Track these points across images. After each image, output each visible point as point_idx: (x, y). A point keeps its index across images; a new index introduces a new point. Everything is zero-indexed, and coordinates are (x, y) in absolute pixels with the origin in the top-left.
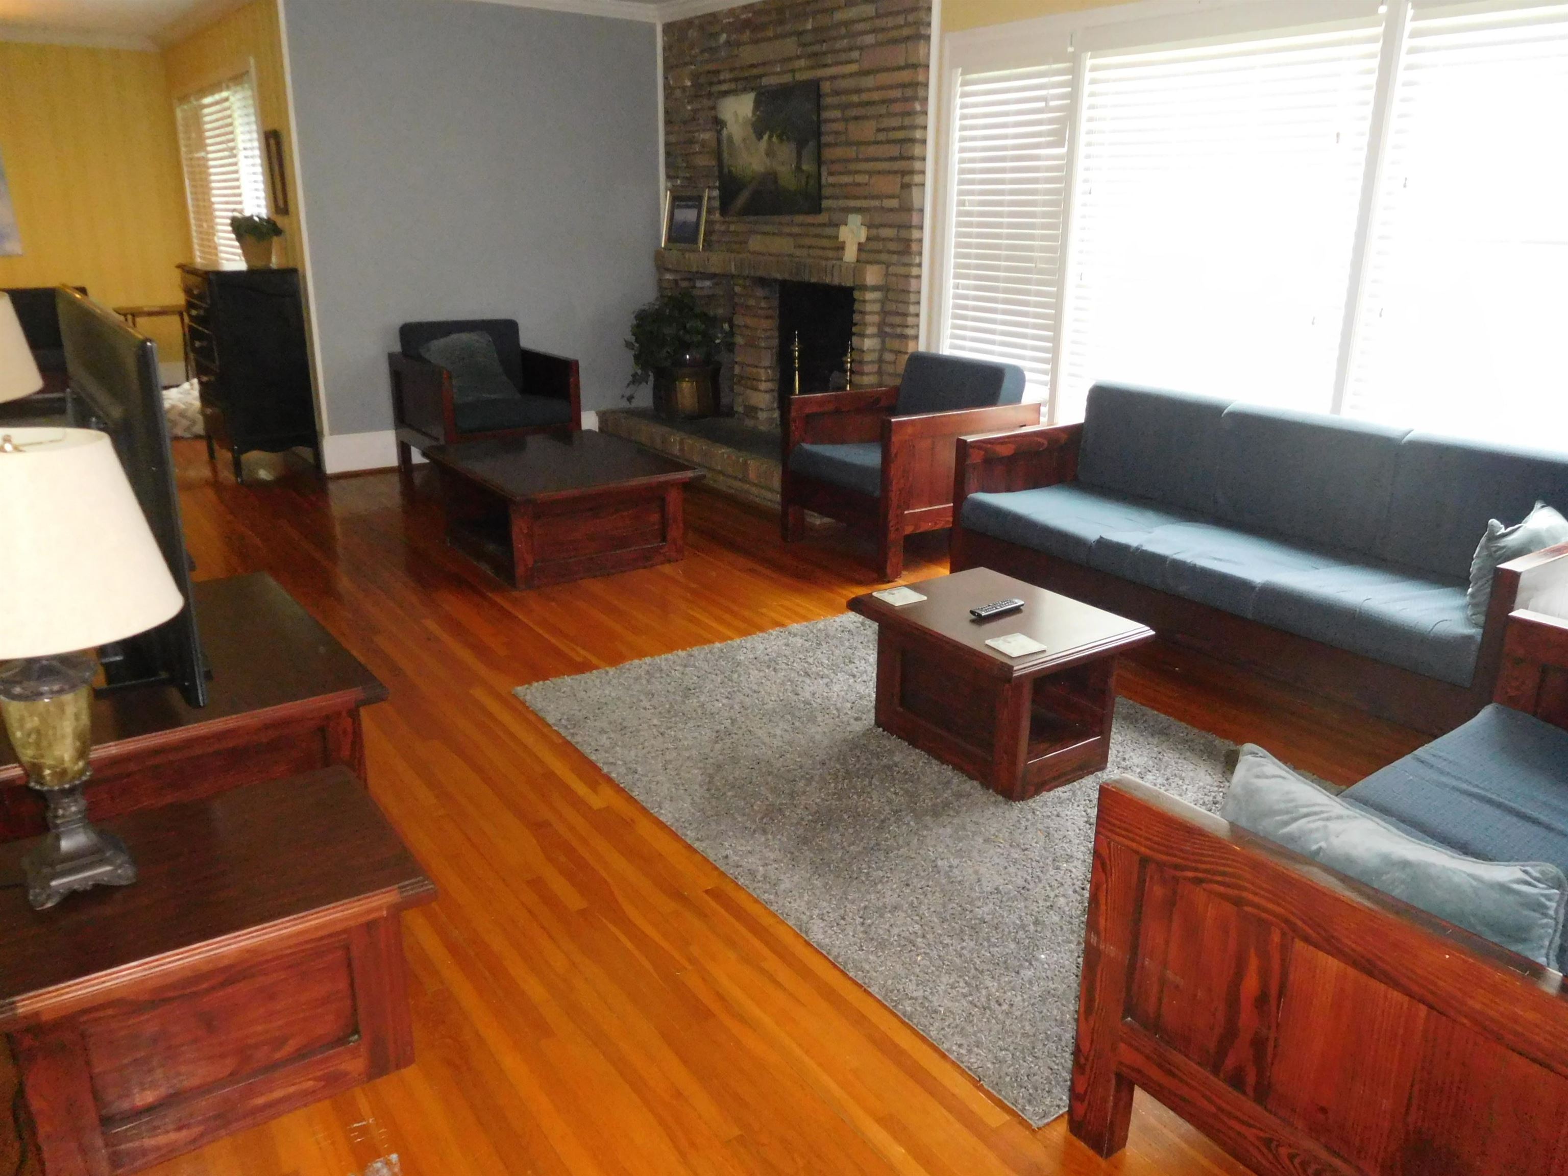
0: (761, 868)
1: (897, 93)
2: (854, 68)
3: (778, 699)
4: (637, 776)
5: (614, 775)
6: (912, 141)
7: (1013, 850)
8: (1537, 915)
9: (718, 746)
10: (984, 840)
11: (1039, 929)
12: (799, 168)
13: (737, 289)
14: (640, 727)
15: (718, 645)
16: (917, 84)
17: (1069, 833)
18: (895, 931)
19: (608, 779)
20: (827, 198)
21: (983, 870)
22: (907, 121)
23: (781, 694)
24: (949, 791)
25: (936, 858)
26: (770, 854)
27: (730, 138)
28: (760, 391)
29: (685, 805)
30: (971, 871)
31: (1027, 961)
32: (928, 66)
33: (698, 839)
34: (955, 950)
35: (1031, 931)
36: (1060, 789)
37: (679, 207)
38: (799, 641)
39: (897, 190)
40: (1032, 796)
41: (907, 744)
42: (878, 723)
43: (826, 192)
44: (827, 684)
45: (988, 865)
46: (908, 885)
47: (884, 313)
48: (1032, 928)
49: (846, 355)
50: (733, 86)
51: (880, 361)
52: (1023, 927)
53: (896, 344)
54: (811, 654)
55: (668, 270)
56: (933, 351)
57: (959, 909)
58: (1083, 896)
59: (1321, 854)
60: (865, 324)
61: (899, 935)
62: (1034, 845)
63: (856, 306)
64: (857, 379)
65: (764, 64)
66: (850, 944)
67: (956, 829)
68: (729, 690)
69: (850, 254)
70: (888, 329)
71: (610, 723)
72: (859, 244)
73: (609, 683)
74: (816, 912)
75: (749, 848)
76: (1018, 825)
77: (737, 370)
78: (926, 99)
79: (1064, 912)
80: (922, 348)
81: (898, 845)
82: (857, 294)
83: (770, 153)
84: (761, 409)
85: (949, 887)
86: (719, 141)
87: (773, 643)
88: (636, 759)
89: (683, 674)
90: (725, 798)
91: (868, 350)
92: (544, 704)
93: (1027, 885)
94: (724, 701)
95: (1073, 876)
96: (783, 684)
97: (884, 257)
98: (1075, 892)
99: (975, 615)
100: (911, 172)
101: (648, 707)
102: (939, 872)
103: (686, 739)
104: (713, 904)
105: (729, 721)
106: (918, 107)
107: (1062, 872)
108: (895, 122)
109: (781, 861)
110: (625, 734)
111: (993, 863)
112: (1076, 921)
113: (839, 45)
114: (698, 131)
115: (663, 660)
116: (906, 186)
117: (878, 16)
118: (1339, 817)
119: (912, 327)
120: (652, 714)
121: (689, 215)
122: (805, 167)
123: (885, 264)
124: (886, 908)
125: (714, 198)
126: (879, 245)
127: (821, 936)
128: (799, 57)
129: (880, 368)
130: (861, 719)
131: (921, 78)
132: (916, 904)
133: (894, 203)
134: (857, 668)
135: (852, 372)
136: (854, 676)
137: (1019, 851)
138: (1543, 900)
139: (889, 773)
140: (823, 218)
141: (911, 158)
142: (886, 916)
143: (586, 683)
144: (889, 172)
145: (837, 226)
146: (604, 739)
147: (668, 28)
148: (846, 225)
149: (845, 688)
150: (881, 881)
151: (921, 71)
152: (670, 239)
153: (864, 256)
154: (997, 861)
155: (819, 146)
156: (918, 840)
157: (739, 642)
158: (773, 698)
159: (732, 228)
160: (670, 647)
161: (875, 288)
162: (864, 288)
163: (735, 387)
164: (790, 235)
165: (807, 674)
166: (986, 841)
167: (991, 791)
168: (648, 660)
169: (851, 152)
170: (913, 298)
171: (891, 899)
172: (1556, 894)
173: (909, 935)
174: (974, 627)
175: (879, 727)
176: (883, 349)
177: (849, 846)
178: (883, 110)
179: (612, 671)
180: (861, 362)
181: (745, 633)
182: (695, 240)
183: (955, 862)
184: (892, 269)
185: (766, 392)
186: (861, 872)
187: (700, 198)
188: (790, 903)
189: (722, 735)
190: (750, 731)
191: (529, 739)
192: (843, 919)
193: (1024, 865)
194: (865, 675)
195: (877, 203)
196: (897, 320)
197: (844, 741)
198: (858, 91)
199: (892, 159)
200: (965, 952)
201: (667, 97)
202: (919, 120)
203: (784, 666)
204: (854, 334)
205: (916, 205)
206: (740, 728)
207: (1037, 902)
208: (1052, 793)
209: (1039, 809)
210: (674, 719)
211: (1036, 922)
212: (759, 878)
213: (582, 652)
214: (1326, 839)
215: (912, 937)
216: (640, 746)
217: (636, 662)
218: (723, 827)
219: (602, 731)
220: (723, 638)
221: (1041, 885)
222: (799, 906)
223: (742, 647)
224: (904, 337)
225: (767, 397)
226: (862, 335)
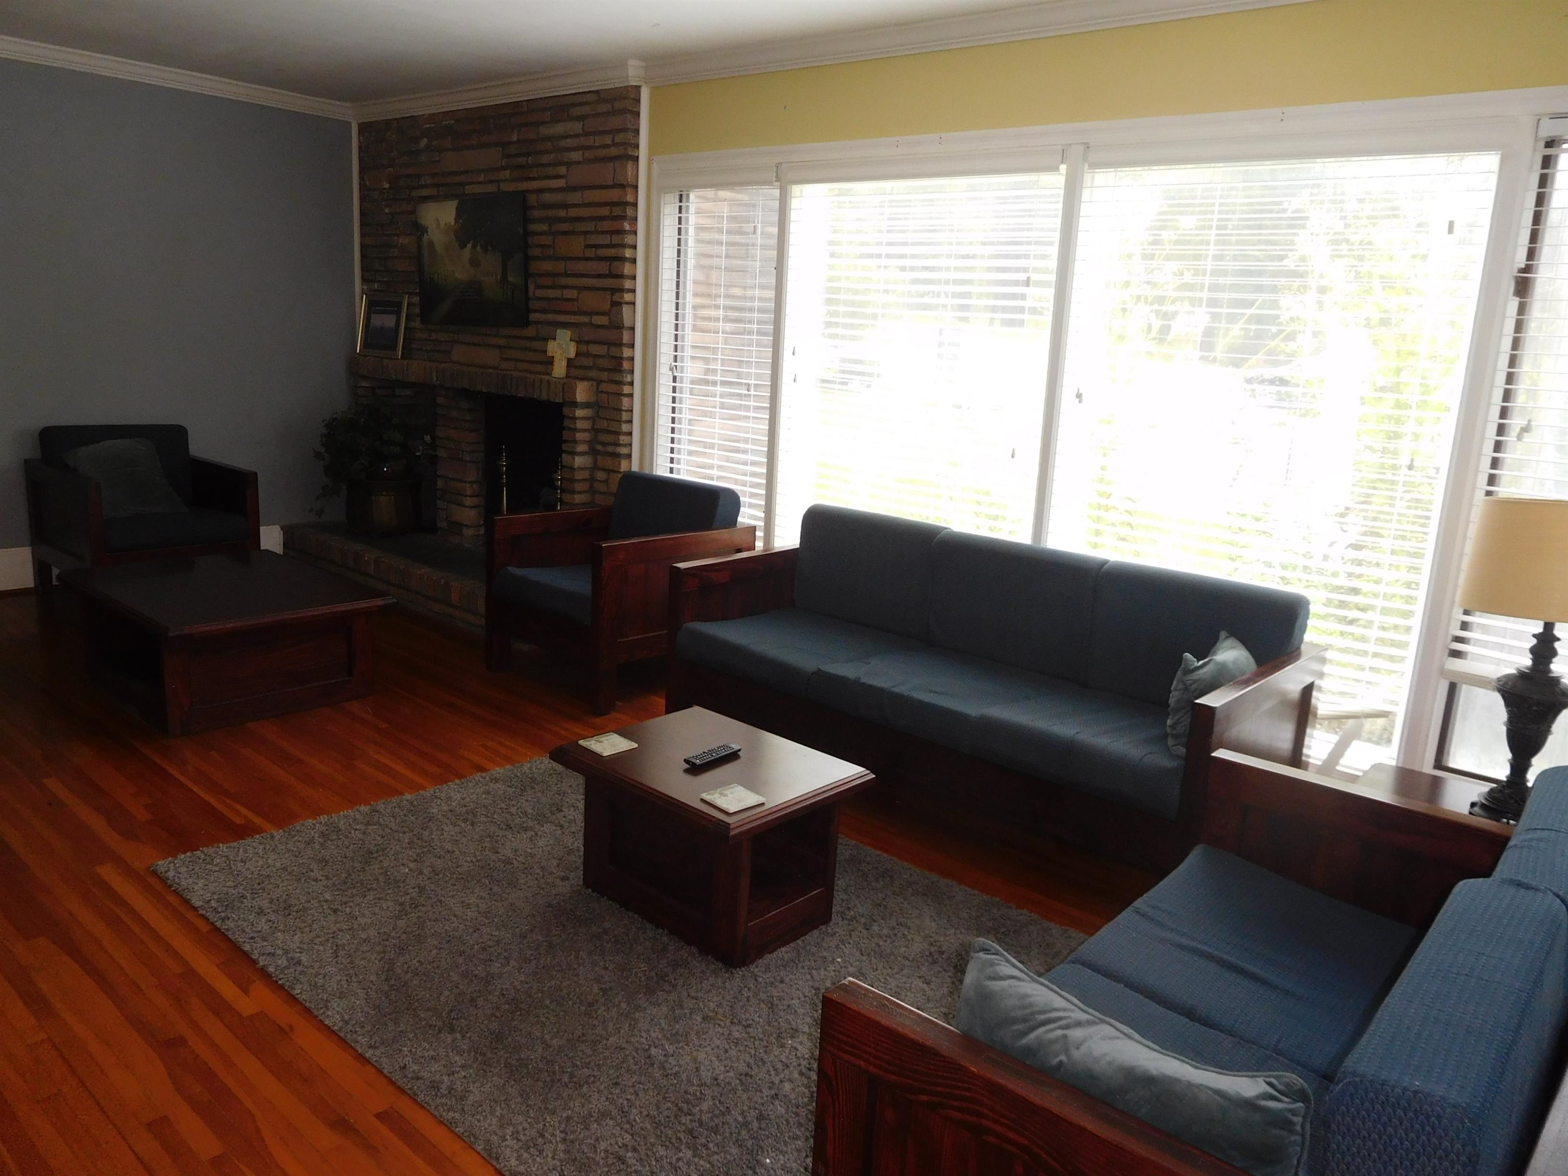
0: (446, 1078)
1: (605, 211)
2: (561, 183)
3: (474, 860)
4: (299, 968)
5: (271, 969)
6: (623, 259)
7: (734, 1028)
8: (1284, 1133)
9: (401, 923)
10: (704, 1019)
11: (763, 1126)
12: (504, 279)
13: (440, 400)
14: (309, 905)
15: (408, 796)
16: (626, 203)
17: (794, 1001)
18: (603, 1145)
19: (264, 974)
20: (535, 311)
21: (701, 1056)
22: (616, 239)
23: (478, 853)
24: (665, 961)
25: (650, 1046)
26: (457, 1058)
27: (431, 244)
28: (465, 506)
29: (358, 1002)
30: (688, 1059)
31: (750, 1168)
32: (636, 187)
33: (370, 1047)
34: (671, 1164)
35: (755, 1129)
36: (784, 949)
37: (376, 312)
38: (500, 787)
39: (607, 306)
40: (752, 962)
41: (618, 906)
42: (587, 883)
43: (533, 305)
44: (530, 838)
45: (708, 1049)
46: (617, 1084)
47: (595, 430)
48: (755, 1125)
49: (556, 472)
50: (434, 192)
51: (592, 480)
52: (746, 1124)
53: (608, 463)
54: (514, 803)
55: (364, 377)
56: (647, 471)
57: (675, 1109)
58: (810, 1078)
59: (1062, 1069)
60: (575, 442)
61: (606, 1151)
62: (757, 1019)
63: (566, 423)
64: (567, 497)
65: (466, 172)
66: (549, 1169)
67: (673, 1007)
68: (419, 851)
69: (559, 369)
70: (599, 447)
71: (271, 901)
72: (569, 360)
73: (273, 850)
74: (509, 1131)
75: (432, 1053)
76: (739, 996)
77: (440, 483)
78: (635, 219)
79: (790, 1101)
80: (635, 468)
81: (607, 1033)
82: (566, 411)
83: (475, 263)
84: (466, 526)
85: (664, 1082)
86: (419, 246)
87: (472, 791)
88: (301, 946)
89: (364, 833)
90: (407, 990)
91: (579, 468)
92: (190, 881)
93: (749, 1071)
94: (412, 865)
95: (799, 1055)
96: (481, 840)
97: (594, 374)
98: (801, 1074)
99: (689, 765)
100: (622, 290)
101: (320, 878)
102: (652, 1065)
103: (364, 915)
104: (384, 1130)
105: (416, 890)
106: (627, 227)
107: (787, 1051)
108: (604, 239)
109: (471, 1067)
110: (289, 914)
111: (713, 1046)
112: (803, 1112)
113: (545, 159)
114: (398, 235)
115: (342, 818)
116: (618, 304)
117: (586, 134)
118: (1078, 1024)
119: (625, 445)
120: (326, 886)
121: (388, 321)
122: (510, 279)
123: (594, 380)
124: (592, 1116)
125: (414, 305)
126: (589, 362)
127: (513, 1162)
128: (503, 168)
129: (591, 487)
130: (568, 879)
131: (630, 198)
132: (626, 1109)
133: (603, 320)
134: (564, 817)
135: (563, 491)
136: (562, 827)
137: (740, 1028)
138: (1290, 1116)
139: (598, 944)
140: (531, 331)
141: (622, 276)
142: (592, 1126)
143: (245, 851)
144: (598, 289)
145: (546, 340)
146: (263, 924)
147: (364, 128)
148: (555, 339)
149: (551, 842)
150: (587, 1082)
151: (629, 190)
152: (365, 345)
153: (573, 372)
154: (718, 1042)
155: (527, 259)
156: (630, 1024)
157: (432, 792)
158: (468, 859)
159: (434, 336)
160: (352, 801)
161: (586, 405)
162: (575, 404)
163: (438, 502)
164: (499, 347)
165: (509, 827)
166: (705, 1018)
167: (710, 957)
168: (324, 818)
169: (560, 266)
170: (625, 416)
171: (598, 1103)
172: (1300, 1107)
173: (618, 1149)
174: (689, 778)
175: (588, 887)
176: (595, 467)
177: (552, 1039)
178: (590, 227)
179: (278, 834)
180: (573, 481)
181: (441, 780)
182: (394, 347)
183: (670, 1049)
184: (603, 387)
185: (471, 507)
186: (563, 1072)
187: (399, 305)
188: (479, 1121)
189: (407, 908)
190: (441, 901)
191: (167, 928)
192: (542, 1136)
193: (746, 1046)
194: (574, 825)
195: (585, 319)
196: (609, 438)
197: (549, 906)
198: (565, 206)
199: (600, 276)
200: (681, 1164)
201: (363, 199)
202: (629, 239)
203: (483, 819)
204: (565, 452)
205: (627, 323)
206: (430, 898)
207: (761, 1091)
208: (775, 955)
209: (761, 974)
210: (350, 891)
211: (761, 1118)
212: (444, 1090)
213: (244, 811)
214: (1066, 1051)
215: (622, 1152)
216: (307, 929)
217: (309, 822)
218: (403, 1027)
219: (261, 912)
220: (415, 787)
221: (764, 1069)
222: (490, 1125)
223: (436, 797)
224: (617, 456)
225: (473, 513)
226: (573, 453)
